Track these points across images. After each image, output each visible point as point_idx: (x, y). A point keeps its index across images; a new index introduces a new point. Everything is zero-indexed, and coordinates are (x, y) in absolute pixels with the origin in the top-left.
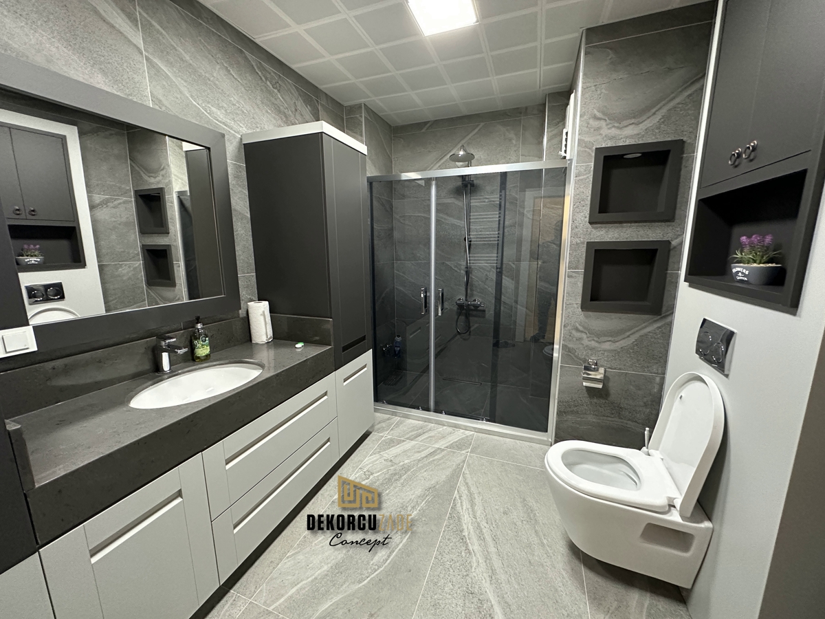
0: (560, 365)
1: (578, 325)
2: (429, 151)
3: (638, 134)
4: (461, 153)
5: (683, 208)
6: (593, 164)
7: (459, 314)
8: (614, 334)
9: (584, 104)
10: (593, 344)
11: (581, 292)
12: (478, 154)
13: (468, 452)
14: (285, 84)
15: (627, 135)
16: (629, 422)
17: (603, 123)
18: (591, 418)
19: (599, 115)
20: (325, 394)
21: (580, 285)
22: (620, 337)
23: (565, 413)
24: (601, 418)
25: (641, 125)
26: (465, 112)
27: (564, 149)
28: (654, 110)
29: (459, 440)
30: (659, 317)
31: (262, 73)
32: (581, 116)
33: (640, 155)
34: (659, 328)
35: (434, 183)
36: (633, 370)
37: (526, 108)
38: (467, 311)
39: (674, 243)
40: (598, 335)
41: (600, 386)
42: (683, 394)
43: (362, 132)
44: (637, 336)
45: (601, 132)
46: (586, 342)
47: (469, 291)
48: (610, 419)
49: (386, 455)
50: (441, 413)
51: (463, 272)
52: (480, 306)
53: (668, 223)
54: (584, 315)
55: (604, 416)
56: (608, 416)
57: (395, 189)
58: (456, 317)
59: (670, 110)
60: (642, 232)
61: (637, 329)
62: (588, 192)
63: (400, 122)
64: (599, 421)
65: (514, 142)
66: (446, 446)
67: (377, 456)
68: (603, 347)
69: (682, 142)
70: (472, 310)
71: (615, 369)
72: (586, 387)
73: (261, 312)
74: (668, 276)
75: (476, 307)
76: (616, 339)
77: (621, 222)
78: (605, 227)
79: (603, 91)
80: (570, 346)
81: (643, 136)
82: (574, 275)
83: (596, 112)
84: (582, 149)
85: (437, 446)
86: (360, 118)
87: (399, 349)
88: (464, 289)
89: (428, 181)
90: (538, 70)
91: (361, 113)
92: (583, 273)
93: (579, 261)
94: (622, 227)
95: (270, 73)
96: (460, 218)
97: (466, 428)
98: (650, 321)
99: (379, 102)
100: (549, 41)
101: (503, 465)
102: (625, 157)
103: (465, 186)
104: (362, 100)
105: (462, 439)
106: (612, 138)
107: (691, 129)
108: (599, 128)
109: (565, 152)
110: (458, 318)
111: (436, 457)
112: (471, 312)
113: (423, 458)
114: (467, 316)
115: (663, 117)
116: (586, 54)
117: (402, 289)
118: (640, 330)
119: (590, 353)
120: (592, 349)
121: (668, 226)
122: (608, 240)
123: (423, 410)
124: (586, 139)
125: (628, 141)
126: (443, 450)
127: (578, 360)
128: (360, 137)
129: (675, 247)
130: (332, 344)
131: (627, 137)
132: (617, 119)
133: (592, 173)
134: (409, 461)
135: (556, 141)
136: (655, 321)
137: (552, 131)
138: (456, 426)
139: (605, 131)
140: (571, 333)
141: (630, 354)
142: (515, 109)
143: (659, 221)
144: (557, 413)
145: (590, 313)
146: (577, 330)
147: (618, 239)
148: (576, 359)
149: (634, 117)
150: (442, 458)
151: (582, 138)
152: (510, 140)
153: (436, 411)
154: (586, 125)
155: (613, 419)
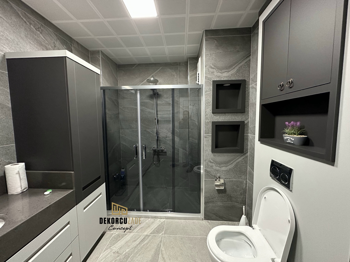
0: (204, 179)
1: (211, 160)
2: (137, 78)
3: (229, 76)
4: (152, 79)
5: (248, 107)
6: (212, 87)
7: (154, 155)
8: (226, 163)
9: (206, 61)
10: (218, 168)
11: (211, 144)
12: (160, 80)
13: (162, 234)
14: (46, 30)
15: (225, 76)
16: (235, 203)
17: (215, 70)
18: (220, 204)
19: (213, 66)
20: (68, 223)
21: (210, 141)
22: (229, 164)
23: (208, 202)
24: (224, 203)
25: (229, 72)
26: (153, 61)
27: (198, 80)
28: (234, 67)
29: (157, 227)
30: (243, 154)
31: (26, 20)
32: (205, 66)
33: (230, 85)
34: (243, 159)
35: (138, 92)
36: (235, 179)
37: (180, 63)
38: (158, 153)
39: (246, 122)
40: (220, 164)
41: (223, 188)
42: (265, 196)
43: (100, 64)
44: (235, 163)
45: (214, 74)
46: (214, 167)
47: (158, 143)
48: (227, 203)
49: (114, 249)
50: (147, 211)
51: (155, 134)
52: (164, 150)
53: (243, 114)
54: (213, 155)
55: (225, 202)
56: (226, 202)
57: (119, 94)
58: (153, 156)
59: (239, 67)
60: (233, 117)
61: (235, 160)
62: (211, 99)
63: (122, 63)
64: (223, 204)
65: (176, 77)
66: (150, 233)
67: (109, 250)
68: (222, 169)
69: (245, 81)
70: (160, 152)
71: (228, 179)
72: (217, 189)
73: (16, 171)
74: (245, 136)
75: (162, 151)
76: (227, 165)
77: (225, 113)
78: (219, 115)
79: (214, 56)
80: (208, 170)
81: (231, 77)
82: (207, 136)
83: (211, 65)
84: (207, 81)
85: (145, 234)
86: (99, 57)
87: (123, 175)
88: (156, 142)
89: (136, 90)
90: (185, 46)
91: (99, 55)
92: (211, 136)
93: (209, 130)
94: (226, 115)
95: (34, 21)
96: (152, 109)
97: (161, 218)
98: (240, 156)
99: (109, 50)
100: (190, 33)
101: (181, 239)
102: (224, 85)
103: (154, 94)
104: (100, 49)
105: (159, 225)
106: (219, 77)
107: (248, 76)
108: (213, 72)
109: (199, 82)
110: (154, 157)
111: (145, 242)
112: (160, 153)
113: (137, 245)
114: (158, 155)
115: (237, 70)
116: (206, 40)
117: (124, 143)
118: (236, 160)
119: (217, 172)
120: (217, 171)
121: (243, 115)
122: (221, 121)
123: (137, 211)
124: (208, 76)
125: (225, 79)
126: (149, 236)
127: (212, 176)
128: (99, 67)
129: (246, 124)
130: (74, 188)
131: (224, 77)
132: (221, 69)
133: (212, 91)
134: (129, 249)
135: (193, 77)
136: (242, 156)
137: (191, 73)
138: (156, 217)
139: (216, 74)
140: (208, 164)
141: (233, 171)
142: (175, 63)
143: (239, 113)
144: (204, 203)
145: (216, 154)
146: (211, 162)
147: (224, 120)
148: (211, 176)
149: (227, 69)
150: (149, 242)
151: (207, 76)
152: (174, 75)
153: (145, 210)
154: (208, 70)
155: (229, 203)
